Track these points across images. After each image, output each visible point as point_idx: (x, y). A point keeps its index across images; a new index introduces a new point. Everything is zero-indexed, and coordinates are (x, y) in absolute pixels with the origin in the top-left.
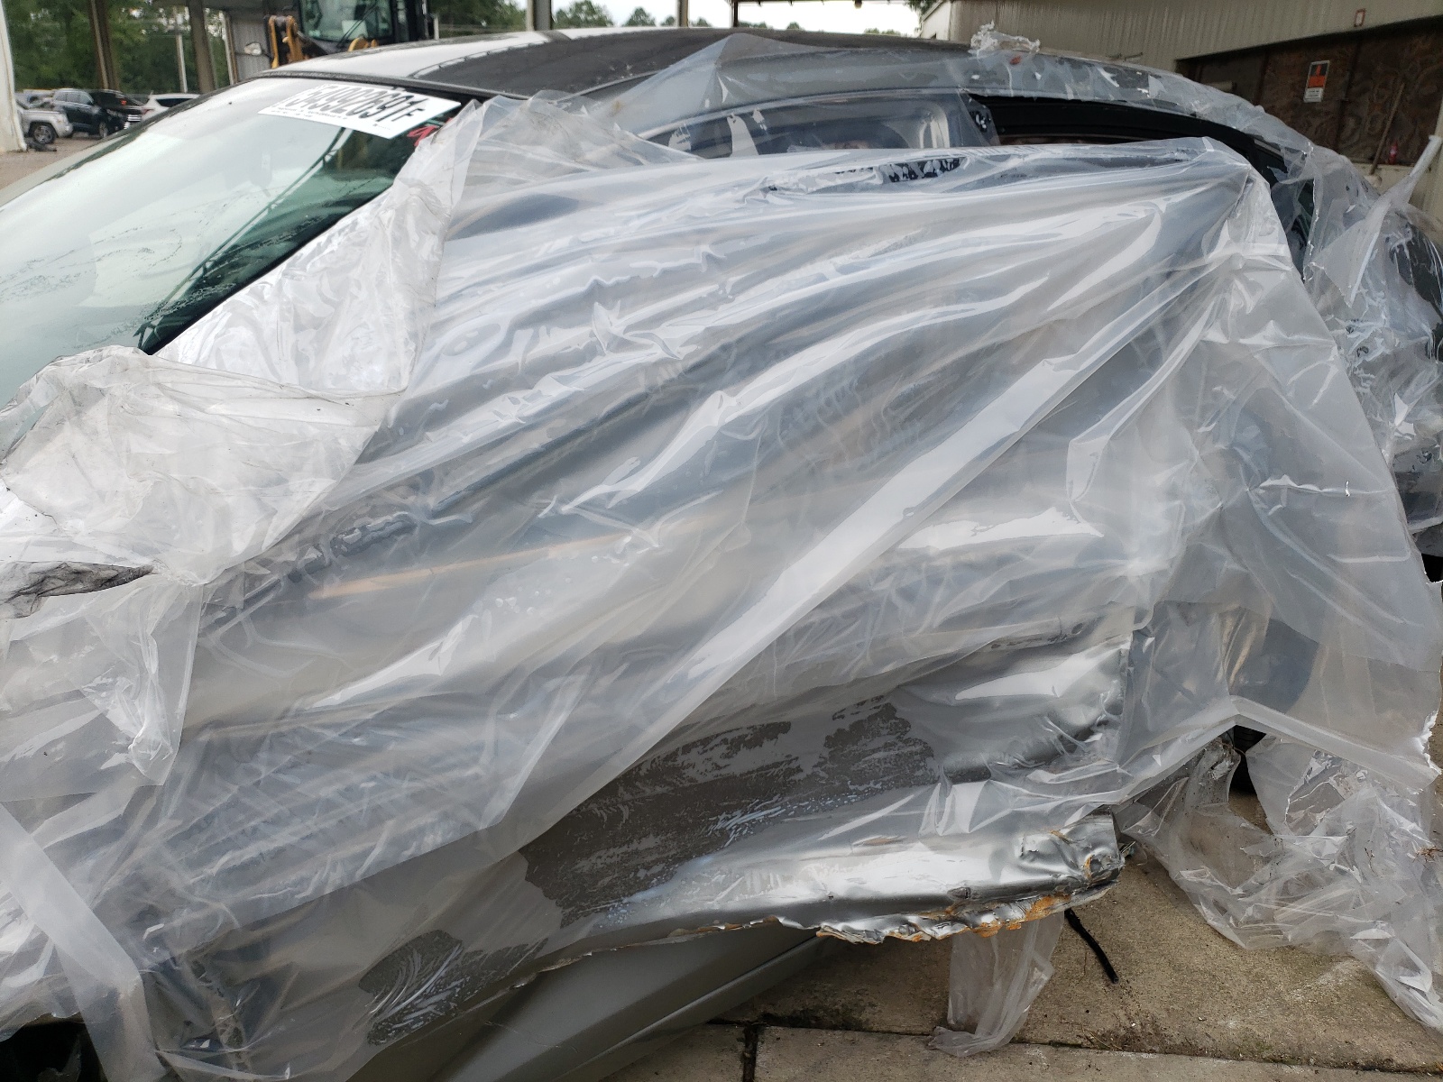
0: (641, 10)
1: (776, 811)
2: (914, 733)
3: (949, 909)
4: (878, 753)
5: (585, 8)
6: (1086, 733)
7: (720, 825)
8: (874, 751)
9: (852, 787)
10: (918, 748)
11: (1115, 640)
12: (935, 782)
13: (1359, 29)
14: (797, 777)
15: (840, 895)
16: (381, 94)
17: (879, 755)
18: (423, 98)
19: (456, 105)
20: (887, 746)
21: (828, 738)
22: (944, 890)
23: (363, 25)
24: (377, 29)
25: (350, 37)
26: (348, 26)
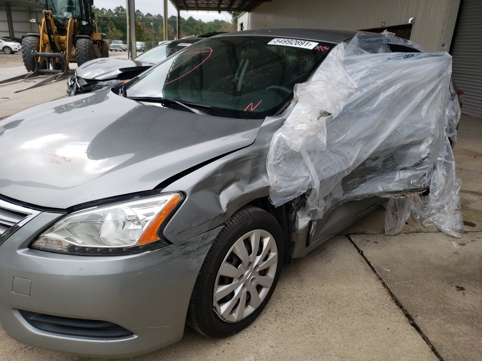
0: (139, 10)
1: (374, 175)
2: (395, 161)
3: (402, 193)
4: (390, 164)
5: (120, 9)
6: (424, 159)
7: (366, 178)
8: (389, 164)
9: (385, 171)
10: (395, 164)
11: (428, 141)
12: (397, 171)
13: (384, 27)
14: (378, 168)
15: (385, 190)
16: (297, 41)
17: (390, 165)
18: (308, 42)
19: (318, 43)
20: (391, 163)
21: (383, 161)
22: (402, 189)
23: (71, 14)
24: (76, 15)
25: (67, 18)
26: (66, 14)
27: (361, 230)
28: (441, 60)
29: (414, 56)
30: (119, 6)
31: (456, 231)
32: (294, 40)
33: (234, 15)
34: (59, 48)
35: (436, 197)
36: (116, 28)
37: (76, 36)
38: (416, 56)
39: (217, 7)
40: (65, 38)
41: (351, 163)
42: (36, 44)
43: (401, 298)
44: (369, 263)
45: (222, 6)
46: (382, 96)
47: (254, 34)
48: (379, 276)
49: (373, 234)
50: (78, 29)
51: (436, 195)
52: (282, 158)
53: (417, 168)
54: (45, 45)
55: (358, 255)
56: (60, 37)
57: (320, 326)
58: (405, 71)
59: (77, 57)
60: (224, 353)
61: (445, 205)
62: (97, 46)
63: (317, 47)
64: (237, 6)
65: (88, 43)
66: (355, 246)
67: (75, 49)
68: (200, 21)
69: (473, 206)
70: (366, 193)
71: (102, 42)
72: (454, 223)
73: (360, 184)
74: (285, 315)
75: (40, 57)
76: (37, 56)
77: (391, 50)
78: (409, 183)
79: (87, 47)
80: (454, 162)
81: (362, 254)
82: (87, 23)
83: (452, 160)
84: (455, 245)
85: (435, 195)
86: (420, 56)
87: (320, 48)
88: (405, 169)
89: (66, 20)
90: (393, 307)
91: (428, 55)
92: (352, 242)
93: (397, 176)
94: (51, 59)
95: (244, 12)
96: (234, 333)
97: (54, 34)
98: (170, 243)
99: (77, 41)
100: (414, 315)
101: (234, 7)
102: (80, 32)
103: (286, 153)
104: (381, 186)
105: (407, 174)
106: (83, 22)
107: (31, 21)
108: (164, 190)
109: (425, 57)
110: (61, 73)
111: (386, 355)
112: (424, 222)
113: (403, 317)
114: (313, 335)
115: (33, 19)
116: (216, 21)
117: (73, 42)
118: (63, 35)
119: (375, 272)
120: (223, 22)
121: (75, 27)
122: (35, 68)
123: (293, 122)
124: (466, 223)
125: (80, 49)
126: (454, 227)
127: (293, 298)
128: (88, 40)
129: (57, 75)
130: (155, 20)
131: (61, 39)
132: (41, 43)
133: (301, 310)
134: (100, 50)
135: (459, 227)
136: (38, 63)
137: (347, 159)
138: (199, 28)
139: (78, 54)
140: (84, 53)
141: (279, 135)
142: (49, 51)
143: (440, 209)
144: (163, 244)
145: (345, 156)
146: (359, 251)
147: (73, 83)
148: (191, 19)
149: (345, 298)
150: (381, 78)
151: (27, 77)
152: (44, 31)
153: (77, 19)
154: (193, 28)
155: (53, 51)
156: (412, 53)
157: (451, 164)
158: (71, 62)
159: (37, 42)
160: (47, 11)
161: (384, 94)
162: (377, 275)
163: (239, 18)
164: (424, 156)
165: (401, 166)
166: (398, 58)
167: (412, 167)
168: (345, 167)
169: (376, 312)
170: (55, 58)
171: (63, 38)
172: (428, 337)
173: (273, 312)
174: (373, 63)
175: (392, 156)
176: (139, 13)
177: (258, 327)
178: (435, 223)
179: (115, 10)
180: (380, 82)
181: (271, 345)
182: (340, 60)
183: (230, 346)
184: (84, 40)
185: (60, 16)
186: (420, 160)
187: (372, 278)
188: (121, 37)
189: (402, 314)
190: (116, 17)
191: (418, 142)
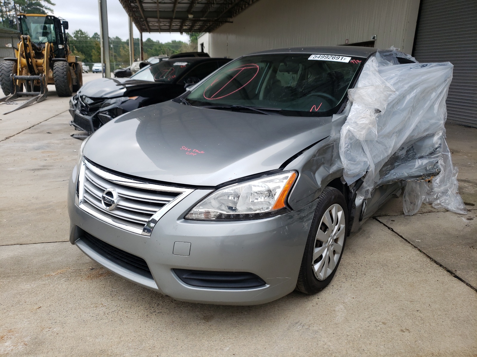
1: (400, 163)
2: (415, 151)
3: (422, 177)
5: (79, 32)
6: (437, 148)
7: (395, 165)
9: (408, 159)
10: (415, 153)
11: (439, 134)
12: (416, 159)
13: (347, 44)
14: (403, 157)
15: (409, 175)
16: (332, 56)
17: (411, 154)
18: (342, 57)
19: (351, 58)
20: (412, 153)
21: (406, 151)
22: (422, 174)
23: (46, 38)
24: (51, 40)
25: (43, 42)
26: (41, 38)
27: (383, 213)
28: (445, 69)
29: (428, 65)
30: (78, 30)
31: (461, 210)
32: (329, 56)
33: (191, 36)
34: (36, 71)
35: (438, 184)
36: (77, 51)
37: (53, 59)
38: (429, 65)
39: (178, 28)
40: (43, 61)
41: (390, 152)
42: (13, 68)
43: (438, 259)
44: (401, 237)
45: (185, 28)
46: (408, 98)
47: (290, 52)
48: (413, 245)
49: (395, 216)
50: (54, 52)
51: (438, 182)
52: (349, 146)
53: (431, 156)
54: (22, 68)
55: (390, 231)
56: (37, 60)
57: (383, 282)
58: (423, 78)
59: (54, 79)
60: (318, 305)
61: (449, 189)
62: (71, 68)
63: (351, 61)
64: (198, 27)
65: (66, 65)
66: (384, 225)
67: (52, 72)
68: (158, 42)
69: (466, 190)
70: (395, 177)
71: (76, 64)
72: (457, 204)
73: (390, 170)
74: (352, 277)
75: (18, 81)
76: (16, 79)
77: (399, 62)
78: (426, 170)
79: (65, 69)
80: (450, 153)
81: (392, 230)
82: (64, 47)
83: (448, 152)
84: (464, 220)
85: (436, 182)
86: (431, 65)
87: (354, 61)
88: (421, 157)
89: (42, 44)
90: (435, 266)
91: (437, 64)
92: (381, 222)
93: (417, 163)
94: (29, 82)
95: (204, 33)
96: (321, 289)
97: (32, 58)
98: (292, 209)
99: (55, 63)
100: (454, 270)
101: (195, 28)
102: (55, 55)
103: (351, 142)
104: (406, 172)
105: (425, 161)
106: (59, 46)
107: (7, 46)
108: (285, 169)
109: (435, 66)
110: (41, 95)
111: (444, 298)
112: (433, 205)
113: (446, 272)
114: (381, 288)
115: (9, 44)
116: (174, 42)
117: (51, 65)
118: (40, 58)
119: (409, 242)
120: (180, 42)
121: (51, 51)
122: (14, 91)
123: (354, 118)
124: (466, 204)
125: (57, 71)
126: (458, 207)
127: (352, 264)
128: (65, 62)
129: (37, 96)
130: (114, 42)
131: (38, 62)
132: (19, 67)
133: (363, 273)
134: (75, 71)
135: (462, 206)
136: (17, 86)
137: (387, 148)
138: (158, 48)
139: (56, 76)
140: (62, 75)
141: (347, 128)
142: (26, 74)
143: (445, 193)
144: (288, 210)
145: (385, 146)
146: (389, 228)
147: (76, 102)
148: (149, 40)
149: (393, 262)
150: (407, 84)
151: (9, 99)
152: (22, 55)
153: (53, 43)
154: (151, 49)
155: (30, 73)
156: (426, 64)
157: (447, 156)
158: (49, 84)
159: (14, 66)
160: (25, 36)
161: (409, 96)
162: (412, 244)
163: (199, 38)
164: (437, 146)
165: (419, 155)
166: (417, 67)
167: (428, 155)
168: (386, 155)
169: (422, 270)
170: (33, 81)
171: (40, 61)
172: (470, 284)
173: (342, 275)
174: (400, 72)
175: (413, 147)
176: (97, 36)
177: (335, 286)
178: (443, 204)
179: (74, 33)
180: (406, 87)
181: (352, 297)
182: (375, 70)
183: (320, 300)
184: (62, 62)
185: (36, 41)
186: (433, 150)
187: (409, 248)
188: (83, 59)
189: (444, 270)
190: (75, 41)
191: (432, 135)
